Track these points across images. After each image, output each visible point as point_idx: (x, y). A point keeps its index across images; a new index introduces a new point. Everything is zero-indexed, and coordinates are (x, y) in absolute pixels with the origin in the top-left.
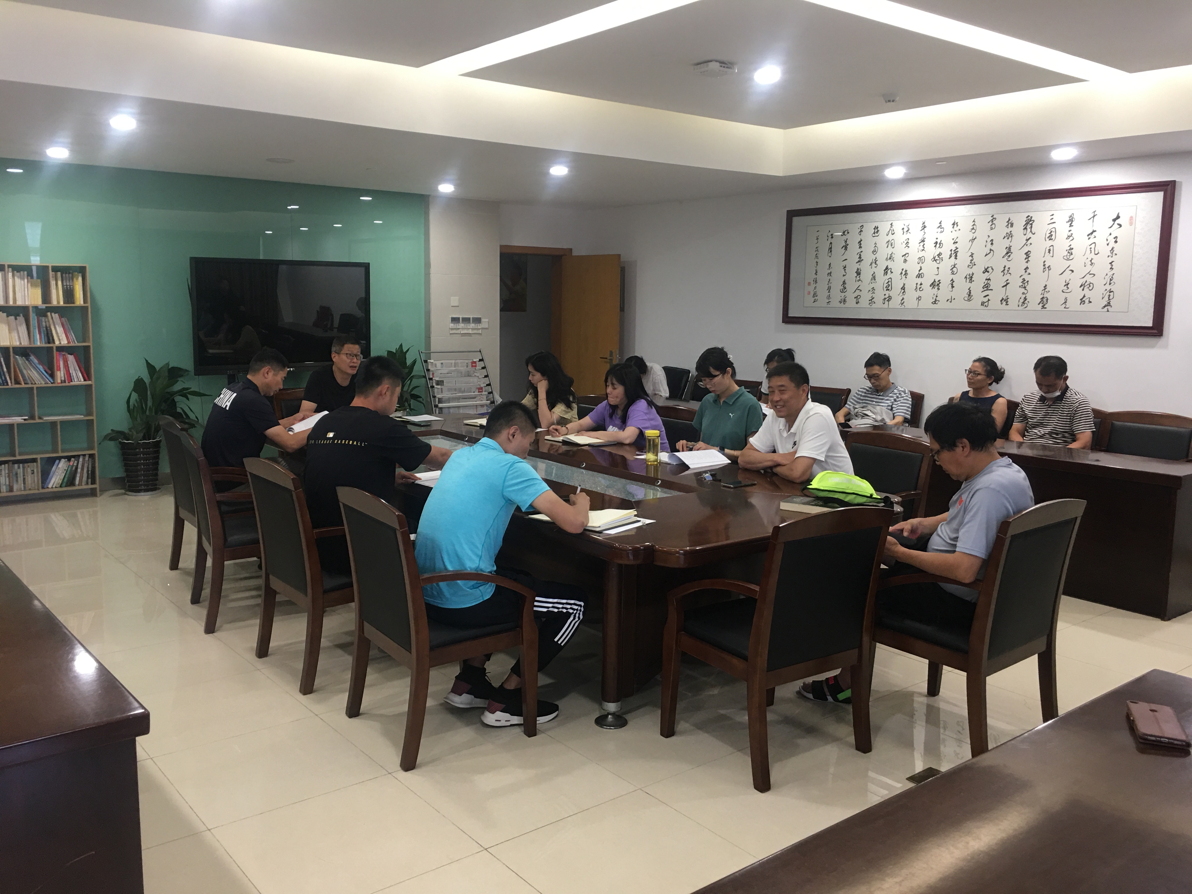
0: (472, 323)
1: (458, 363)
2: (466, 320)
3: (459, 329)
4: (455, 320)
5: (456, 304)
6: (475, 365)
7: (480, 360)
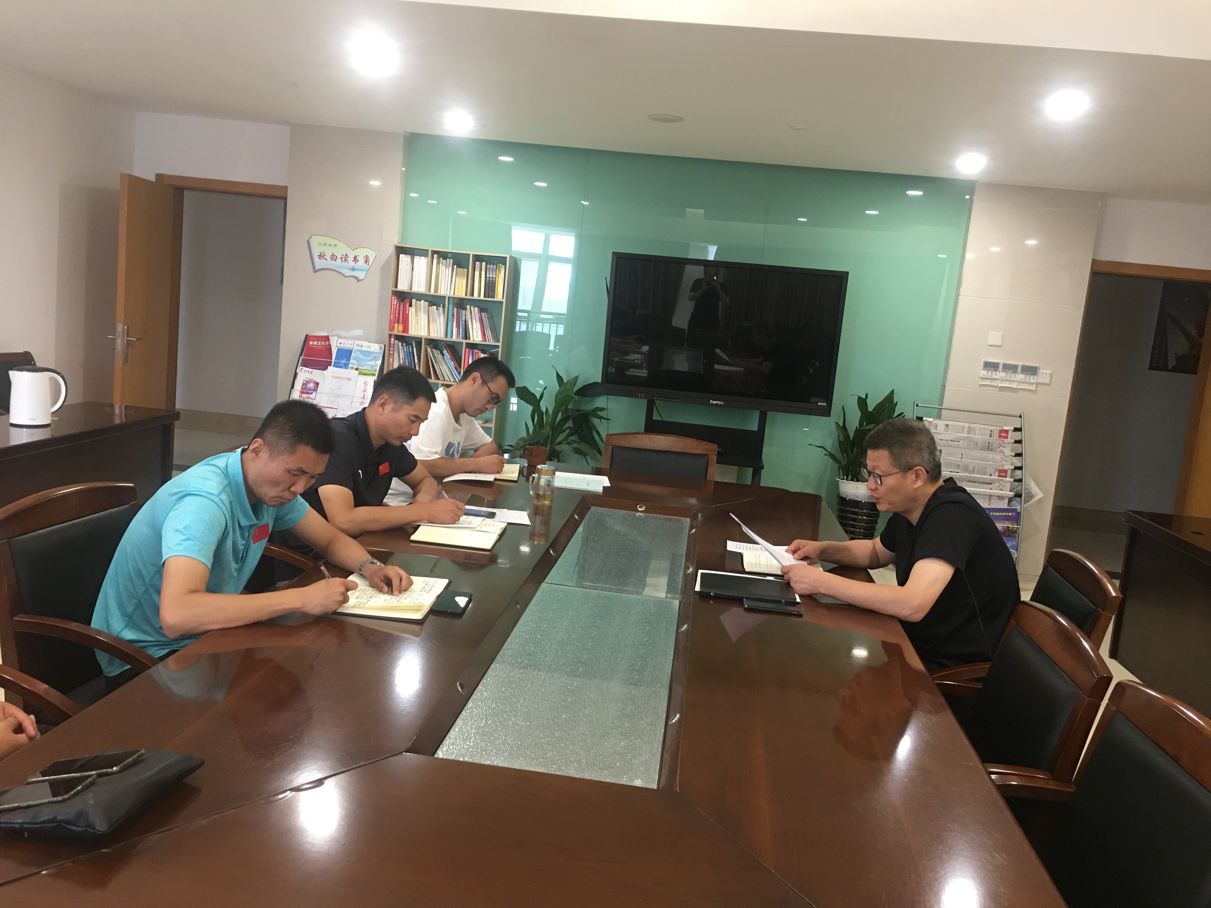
0: (1021, 373)
1: (975, 428)
2: (1010, 368)
3: (995, 379)
4: (990, 366)
5: (998, 343)
6: (1006, 435)
7: (1016, 430)
